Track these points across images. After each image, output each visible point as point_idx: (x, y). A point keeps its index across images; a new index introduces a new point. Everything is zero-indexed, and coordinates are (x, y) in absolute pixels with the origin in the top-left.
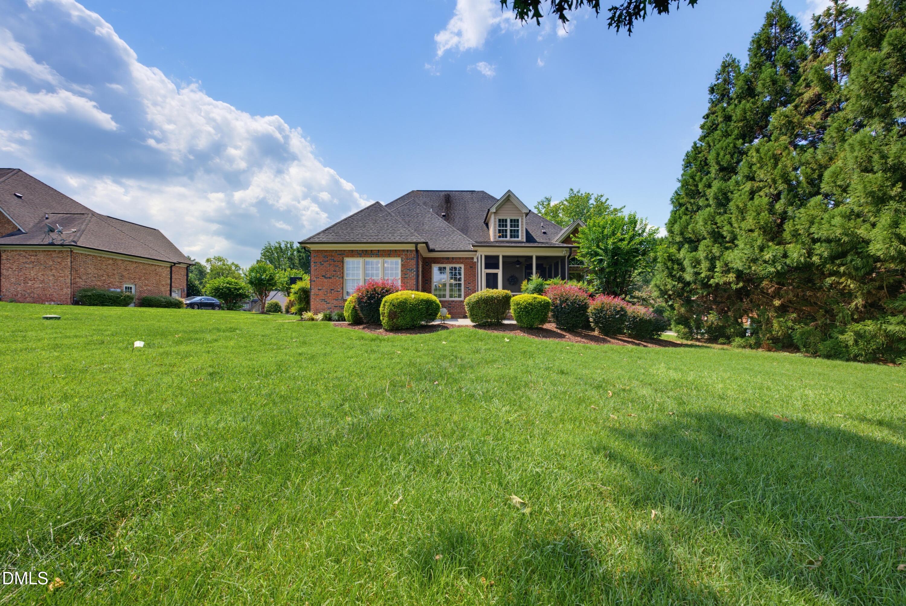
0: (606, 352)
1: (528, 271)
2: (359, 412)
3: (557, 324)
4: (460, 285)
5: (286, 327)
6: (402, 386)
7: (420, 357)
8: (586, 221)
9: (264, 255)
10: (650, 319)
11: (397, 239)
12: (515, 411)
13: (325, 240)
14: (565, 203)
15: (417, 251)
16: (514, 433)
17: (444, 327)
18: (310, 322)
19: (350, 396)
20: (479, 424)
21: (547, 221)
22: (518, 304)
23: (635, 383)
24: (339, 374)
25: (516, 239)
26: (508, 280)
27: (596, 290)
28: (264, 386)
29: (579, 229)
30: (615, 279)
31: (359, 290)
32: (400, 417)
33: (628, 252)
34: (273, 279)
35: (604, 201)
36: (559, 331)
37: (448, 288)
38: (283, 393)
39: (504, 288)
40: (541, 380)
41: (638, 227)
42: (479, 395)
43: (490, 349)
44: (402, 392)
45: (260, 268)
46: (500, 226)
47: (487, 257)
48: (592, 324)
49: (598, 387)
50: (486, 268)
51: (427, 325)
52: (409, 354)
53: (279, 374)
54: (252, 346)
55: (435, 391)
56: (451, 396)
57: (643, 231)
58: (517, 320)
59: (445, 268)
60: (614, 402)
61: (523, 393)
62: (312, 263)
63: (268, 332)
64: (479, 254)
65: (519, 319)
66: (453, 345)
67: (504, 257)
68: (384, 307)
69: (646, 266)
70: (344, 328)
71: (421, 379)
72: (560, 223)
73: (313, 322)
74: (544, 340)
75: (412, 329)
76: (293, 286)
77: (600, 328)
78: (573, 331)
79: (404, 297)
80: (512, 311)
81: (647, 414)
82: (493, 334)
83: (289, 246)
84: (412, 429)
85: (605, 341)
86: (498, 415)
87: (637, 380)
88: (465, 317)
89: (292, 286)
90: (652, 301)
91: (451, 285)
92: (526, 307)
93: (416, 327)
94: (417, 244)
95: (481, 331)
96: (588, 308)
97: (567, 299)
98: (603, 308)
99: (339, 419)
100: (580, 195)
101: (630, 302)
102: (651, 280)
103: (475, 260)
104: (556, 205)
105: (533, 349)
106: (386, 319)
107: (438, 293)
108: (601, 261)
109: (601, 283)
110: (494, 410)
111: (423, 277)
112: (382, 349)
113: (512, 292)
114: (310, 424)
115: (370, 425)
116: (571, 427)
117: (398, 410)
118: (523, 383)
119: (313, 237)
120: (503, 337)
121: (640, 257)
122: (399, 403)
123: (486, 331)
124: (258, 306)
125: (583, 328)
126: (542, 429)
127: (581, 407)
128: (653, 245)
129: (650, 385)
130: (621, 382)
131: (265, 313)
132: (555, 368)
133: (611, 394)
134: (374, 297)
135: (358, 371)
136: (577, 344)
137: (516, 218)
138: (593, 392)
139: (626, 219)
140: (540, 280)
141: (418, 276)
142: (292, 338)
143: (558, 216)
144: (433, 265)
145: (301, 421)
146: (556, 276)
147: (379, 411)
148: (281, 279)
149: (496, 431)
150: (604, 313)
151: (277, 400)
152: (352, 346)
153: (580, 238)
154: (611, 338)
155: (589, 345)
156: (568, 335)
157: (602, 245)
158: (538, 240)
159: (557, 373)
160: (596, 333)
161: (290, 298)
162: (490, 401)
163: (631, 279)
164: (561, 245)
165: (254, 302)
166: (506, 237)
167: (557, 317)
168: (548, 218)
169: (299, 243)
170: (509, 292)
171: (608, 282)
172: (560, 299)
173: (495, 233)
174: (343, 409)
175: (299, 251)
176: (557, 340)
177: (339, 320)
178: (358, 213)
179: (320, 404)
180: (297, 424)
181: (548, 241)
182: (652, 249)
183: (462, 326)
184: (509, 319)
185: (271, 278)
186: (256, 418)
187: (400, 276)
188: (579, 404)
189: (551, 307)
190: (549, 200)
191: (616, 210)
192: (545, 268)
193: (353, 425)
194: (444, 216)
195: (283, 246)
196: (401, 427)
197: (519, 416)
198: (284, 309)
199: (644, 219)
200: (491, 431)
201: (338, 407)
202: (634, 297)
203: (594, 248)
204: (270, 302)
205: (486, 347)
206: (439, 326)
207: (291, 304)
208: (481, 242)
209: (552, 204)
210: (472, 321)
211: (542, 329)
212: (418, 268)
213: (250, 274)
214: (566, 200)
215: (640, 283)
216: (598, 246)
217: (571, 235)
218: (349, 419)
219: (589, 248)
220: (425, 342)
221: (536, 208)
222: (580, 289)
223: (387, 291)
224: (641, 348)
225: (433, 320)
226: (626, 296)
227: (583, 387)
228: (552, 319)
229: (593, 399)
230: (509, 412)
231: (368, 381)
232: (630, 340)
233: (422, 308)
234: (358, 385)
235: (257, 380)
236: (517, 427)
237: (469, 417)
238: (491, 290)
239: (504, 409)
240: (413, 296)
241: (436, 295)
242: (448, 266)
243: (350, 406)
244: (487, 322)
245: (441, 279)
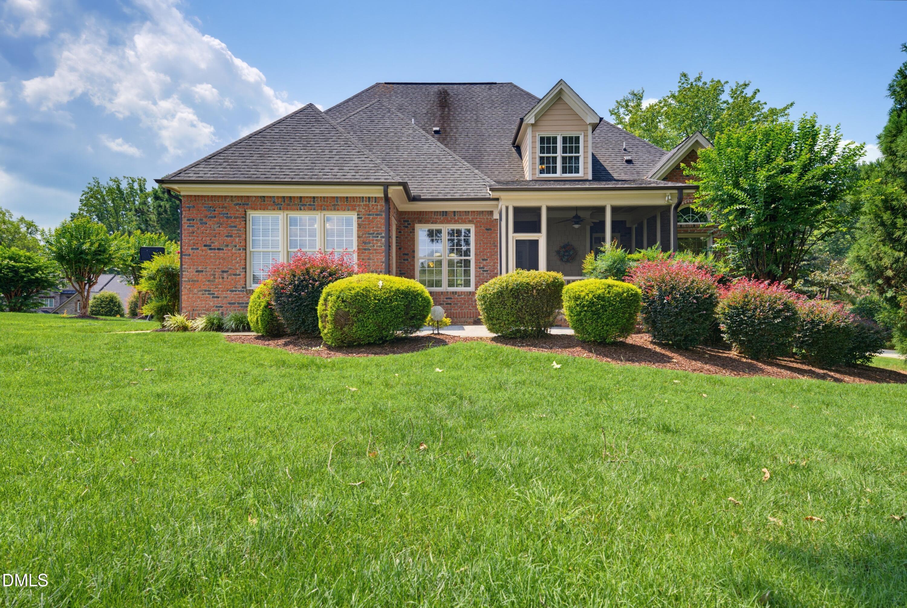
0: (755, 391)
1: (595, 235)
2: (273, 507)
3: (654, 336)
4: (467, 263)
5: (130, 343)
6: (358, 454)
7: (392, 397)
8: (712, 136)
9: (85, 203)
10: (847, 327)
11: (349, 177)
12: (576, 504)
13: (209, 176)
14: (671, 101)
15: (387, 199)
16: (574, 549)
17: (439, 341)
18: (181, 334)
19: (257, 475)
20: (506, 529)
21: (634, 138)
22: (577, 298)
23: (818, 454)
24: (236, 433)
25: (574, 175)
26: (558, 252)
27: (732, 270)
28: (84, 461)
29: (699, 152)
30: (771, 248)
31: (276, 272)
32: (353, 515)
33: (798, 195)
34: (104, 251)
35: (749, 95)
36: (658, 349)
37: (445, 268)
38: (122, 474)
39: (549, 268)
40: (625, 443)
41: (820, 143)
42: (505, 471)
43: (524, 383)
44: (358, 465)
45: (77, 227)
46: (542, 150)
47: (518, 211)
48: (725, 336)
49: (741, 461)
50: (517, 230)
51: (406, 338)
52: (371, 392)
53: (114, 437)
54: (60, 382)
55: (422, 462)
56: (451, 472)
57: (832, 152)
58: (575, 328)
59: (439, 231)
60: (776, 492)
61: (589, 469)
62: (184, 220)
63: (94, 354)
64: (502, 205)
65: (578, 325)
66: (454, 373)
67: (550, 209)
68: (326, 305)
69: (837, 222)
70: (247, 344)
71: (395, 441)
72: (660, 141)
73: (187, 333)
74: (629, 365)
75: (379, 345)
76: (146, 264)
77: (741, 343)
78: (687, 349)
79: (364, 285)
80: (565, 311)
81: (846, 517)
82: (529, 354)
83: (136, 186)
84: (376, 538)
85: (753, 370)
86: (542, 512)
87: (822, 448)
88: (477, 322)
89: (143, 265)
90: (850, 291)
91: (451, 263)
92: (592, 303)
93: (385, 342)
94: (386, 186)
95: (507, 349)
96: (716, 305)
97: (673, 288)
98: (746, 304)
99: (234, 522)
100: (700, 84)
101: (804, 293)
102: (848, 248)
103: (496, 216)
104: (652, 107)
105: (607, 383)
106: (329, 326)
107: (427, 278)
108: (742, 213)
109: (743, 256)
110: (534, 501)
111: (399, 248)
112: (322, 384)
113: (565, 274)
114: (174, 534)
115: (295, 532)
116: (687, 539)
117: (350, 502)
118: (590, 449)
119: (185, 170)
120: (549, 360)
121: (824, 204)
122: (352, 488)
123: (517, 348)
124: (74, 305)
125: (706, 343)
126: (630, 542)
127: (707, 499)
128: (851, 178)
129: (851, 457)
130: (789, 452)
131: (89, 317)
132: (652, 421)
133: (768, 475)
134: (307, 286)
135: (273, 427)
136: (696, 374)
137: (574, 134)
138: (732, 470)
139: (795, 129)
140: (620, 252)
141: (389, 246)
142: (143, 366)
143: (656, 128)
144: (418, 226)
145: (157, 528)
146: (651, 244)
147: (314, 504)
148: (122, 252)
149: (540, 544)
150: (749, 313)
151: (110, 487)
152: (261, 378)
153: (699, 170)
154: (764, 363)
155: (719, 376)
156: (677, 358)
157: (744, 183)
158: (615, 176)
159: (657, 431)
160: (734, 353)
161: (139, 287)
162: (526, 484)
163: (806, 247)
164: (662, 184)
165: (67, 295)
166: (555, 172)
167: (654, 321)
168: (637, 133)
169: (157, 181)
170: (559, 276)
171: (756, 254)
172: (660, 289)
173: (534, 164)
174: (242, 502)
175: (157, 198)
176: (653, 367)
177: (237, 330)
178: (274, 125)
179: (197, 493)
180: (149, 533)
181: (635, 177)
182: (849, 188)
183: (472, 339)
184: (559, 326)
185: (102, 250)
186: (66, 524)
187: (355, 247)
188: (703, 494)
189: (642, 304)
190: (639, 97)
191: (773, 112)
192: (630, 229)
193: (261, 533)
194: (436, 132)
195: (124, 186)
196: (356, 535)
197: (583, 513)
198: (126, 309)
199: (833, 128)
200: (530, 543)
201: (231, 499)
202: (813, 284)
203: (728, 188)
204: (98, 296)
205: (518, 378)
206: (428, 339)
207: (143, 299)
208: (507, 183)
209: (645, 104)
210: (491, 330)
211: (623, 345)
212: (389, 231)
213: (58, 241)
214: (673, 96)
215: (825, 256)
216: (736, 185)
217: (682, 165)
218: (253, 521)
219: (717, 188)
220: (404, 370)
221: (612, 113)
222: (699, 268)
223: (331, 275)
224: (828, 383)
225: (418, 328)
226: (794, 281)
227: (710, 459)
228: (644, 327)
229: (732, 484)
230: (564, 505)
231: (292, 445)
232: (805, 367)
233: (397, 307)
234: (274, 453)
235: (69, 448)
236: (580, 536)
237: (486, 514)
238: (525, 273)
239: (553, 499)
240: (380, 283)
241: (423, 282)
242: (446, 228)
243: (256, 496)
244: (518, 331)
245: (432, 254)
